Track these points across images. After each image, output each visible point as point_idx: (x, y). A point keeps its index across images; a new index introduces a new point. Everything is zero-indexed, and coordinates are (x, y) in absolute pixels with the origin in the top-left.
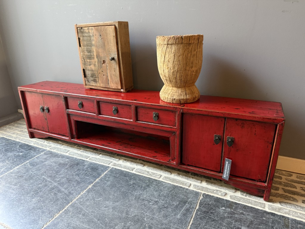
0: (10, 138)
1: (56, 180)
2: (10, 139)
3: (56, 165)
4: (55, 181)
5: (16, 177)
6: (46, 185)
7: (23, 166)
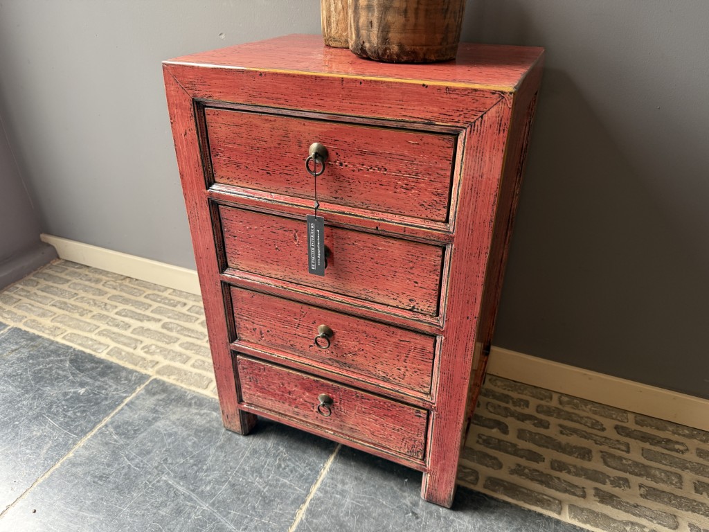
0: (37, 333)
1: (202, 491)
2: (39, 337)
3: (189, 435)
4: (202, 495)
5: (89, 479)
6: (178, 511)
7: (99, 438)
